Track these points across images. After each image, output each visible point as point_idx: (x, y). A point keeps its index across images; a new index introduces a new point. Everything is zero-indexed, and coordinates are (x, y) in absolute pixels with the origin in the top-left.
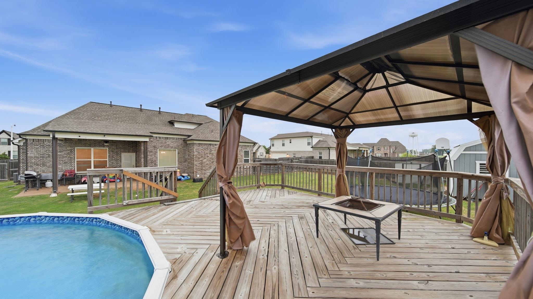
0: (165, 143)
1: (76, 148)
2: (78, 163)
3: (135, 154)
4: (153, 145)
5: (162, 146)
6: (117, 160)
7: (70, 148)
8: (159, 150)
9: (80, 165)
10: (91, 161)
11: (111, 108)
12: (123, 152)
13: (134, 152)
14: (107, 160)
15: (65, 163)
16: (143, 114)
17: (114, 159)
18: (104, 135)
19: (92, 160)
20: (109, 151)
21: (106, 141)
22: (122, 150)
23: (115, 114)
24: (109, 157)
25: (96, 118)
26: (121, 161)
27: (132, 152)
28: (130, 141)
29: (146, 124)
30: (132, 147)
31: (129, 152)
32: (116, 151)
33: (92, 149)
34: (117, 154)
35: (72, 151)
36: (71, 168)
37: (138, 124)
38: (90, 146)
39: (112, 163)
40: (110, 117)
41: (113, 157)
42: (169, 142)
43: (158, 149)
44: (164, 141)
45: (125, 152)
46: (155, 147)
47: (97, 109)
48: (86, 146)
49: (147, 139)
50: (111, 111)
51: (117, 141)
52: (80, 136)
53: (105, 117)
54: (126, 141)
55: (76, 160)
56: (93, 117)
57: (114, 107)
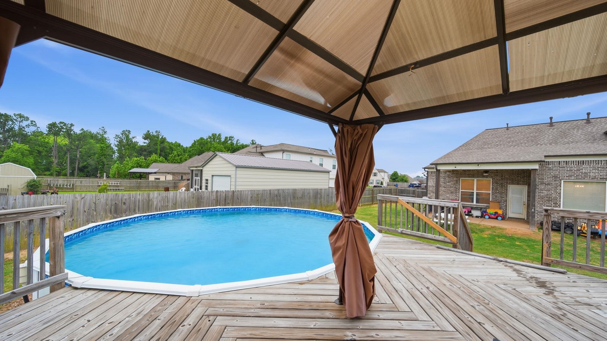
0: (578, 170)
1: (461, 179)
2: (462, 193)
3: (527, 186)
4: (552, 174)
5: (570, 176)
6: (501, 193)
7: (456, 179)
8: (564, 181)
9: (464, 196)
10: (473, 192)
11: (507, 131)
12: (510, 184)
13: (526, 184)
14: (490, 193)
15: (452, 193)
16: (554, 129)
17: (498, 191)
18: (478, 164)
19: (475, 191)
20: (492, 182)
21: (486, 171)
22: (509, 181)
23: (510, 138)
24: (492, 189)
25: (486, 146)
26: (506, 195)
27: (523, 184)
28: (520, 169)
29: (554, 144)
30: (523, 177)
31: (518, 184)
32: (501, 182)
33: (475, 180)
34: (502, 186)
35: (457, 182)
36: (456, 198)
37: (539, 146)
38: (473, 176)
39: (496, 196)
40: (501, 143)
41: (497, 189)
42: (585, 169)
43: (562, 181)
44: (575, 168)
45: (513, 184)
46: (555, 177)
47: (490, 136)
48: (469, 177)
49: (536, 166)
50: (505, 135)
51: (502, 170)
52: (455, 167)
53: (497, 143)
54: (514, 169)
55: (461, 190)
56: (483, 146)
57: (511, 129)
